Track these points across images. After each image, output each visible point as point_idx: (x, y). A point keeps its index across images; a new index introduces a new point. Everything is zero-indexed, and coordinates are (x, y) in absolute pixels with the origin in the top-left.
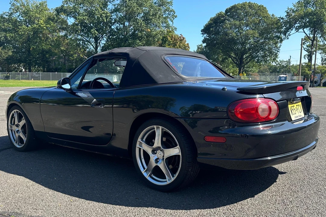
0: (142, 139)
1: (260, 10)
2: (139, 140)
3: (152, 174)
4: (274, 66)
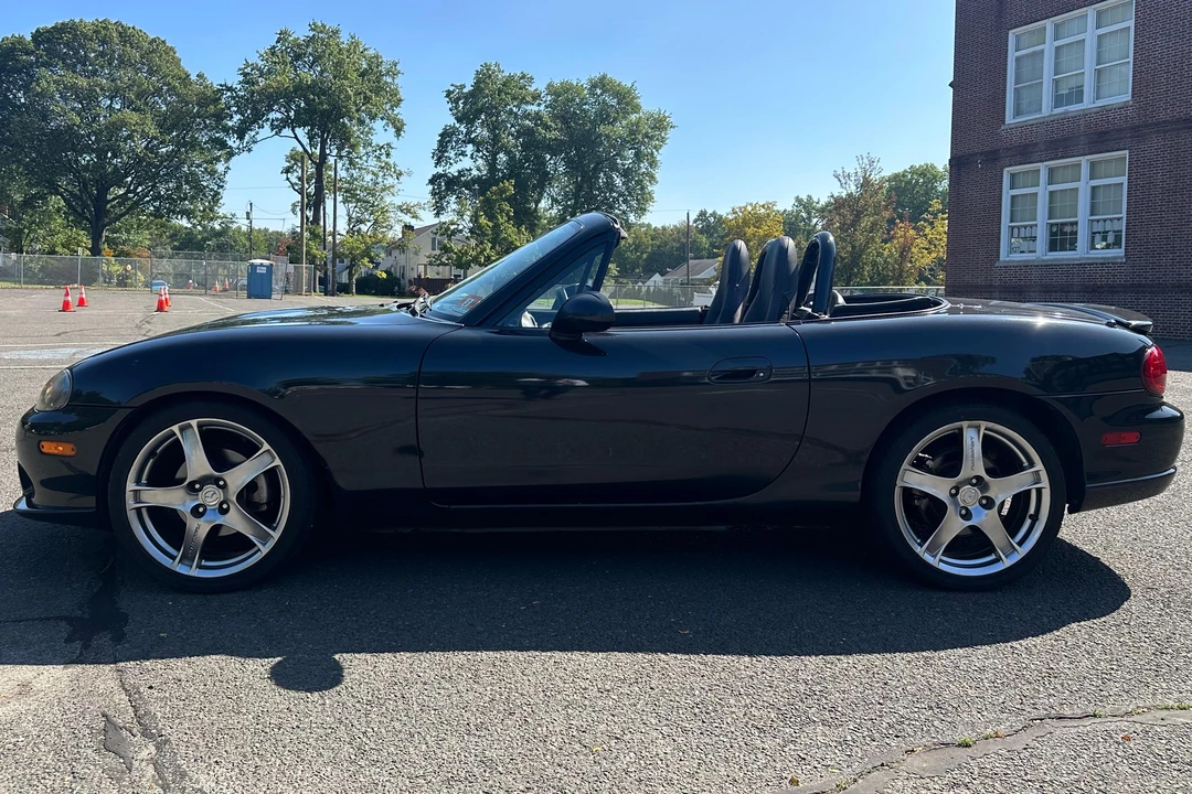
1: (155, 55)
4: (186, 228)
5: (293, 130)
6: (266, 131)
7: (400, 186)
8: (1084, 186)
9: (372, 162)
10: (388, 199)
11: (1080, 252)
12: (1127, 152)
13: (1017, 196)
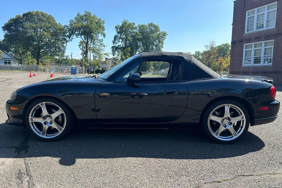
4: (58, 59)
5: (81, 36)
6: (75, 36)
7: (105, 49)
8: (263, 48)
9: (98, 43)
10: (102, 52)
11: (262, 64)
12: (274, 40)
13: (247, 51)
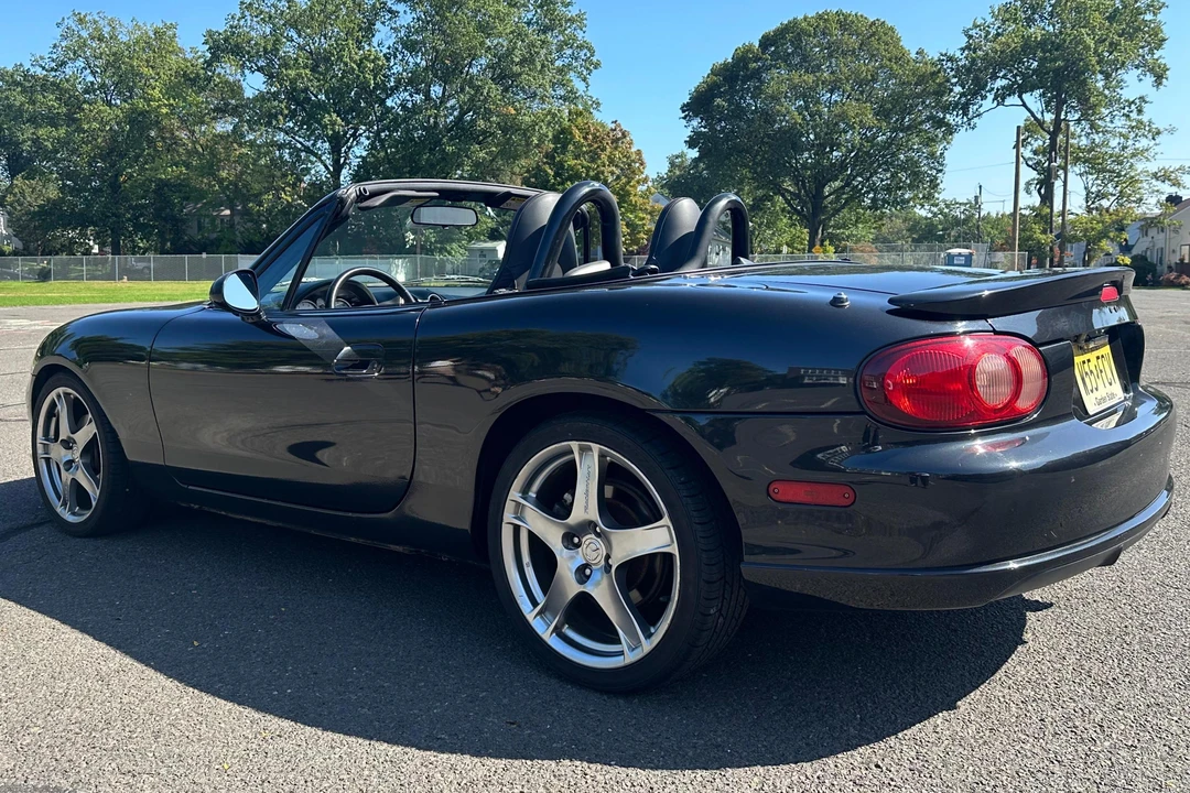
0: (525, 491)
1: (875, 38)
2: (514, 494)
3: (563, 626)
4: (926, 218)
5: (1020, 97)
6: (988, 103)
9: (1120, 122)
10: (1140, 166)
